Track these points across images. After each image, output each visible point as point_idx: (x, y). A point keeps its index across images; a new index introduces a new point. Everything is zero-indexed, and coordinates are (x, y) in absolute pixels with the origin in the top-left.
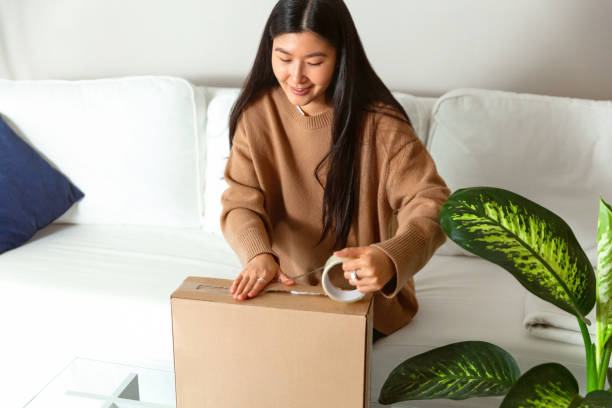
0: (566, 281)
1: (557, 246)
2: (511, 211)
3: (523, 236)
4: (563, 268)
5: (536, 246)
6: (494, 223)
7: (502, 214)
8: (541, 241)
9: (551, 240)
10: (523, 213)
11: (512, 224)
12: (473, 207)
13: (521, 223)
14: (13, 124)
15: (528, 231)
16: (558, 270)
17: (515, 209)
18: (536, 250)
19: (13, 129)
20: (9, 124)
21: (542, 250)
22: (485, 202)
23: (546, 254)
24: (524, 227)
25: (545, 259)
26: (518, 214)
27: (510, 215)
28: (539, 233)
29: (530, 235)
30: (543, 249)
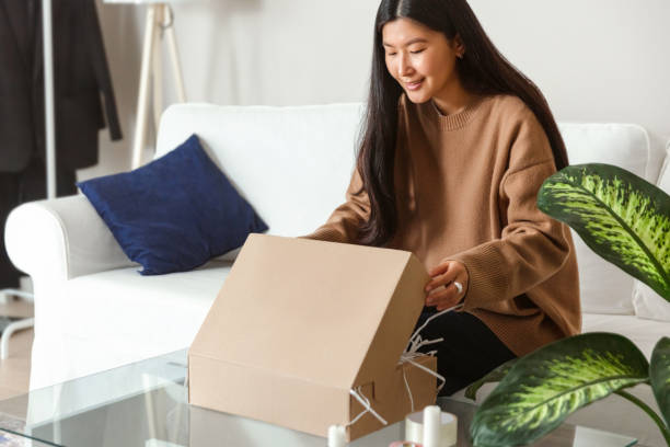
0: (662, 262)
1: (657, 224)
2: (611, 184)
3: (617, 208)
4: (660, 246)
5: (630, 220)
6: (588, 193)
7: (601, 186)
8: (639, 215)
9: (650, 217)
10: (626, 188)
11: (608, 196)
12: (571, 179)
13: (619, 196)
14: (210, 149)
15: (625, 204)
16: (653, 248)
17: (617, 183)
18: (629, 224)
19: (209, 154)
20: (206, 149)
21: (636, 225)
22: (587, 174)
23: (640, 230)
24: (621, 201)
25: (638, 234)
26: (620, 187)
27: (609, 188)
28: (638, 209)
29: (626, 208)
30: (639, 223)
